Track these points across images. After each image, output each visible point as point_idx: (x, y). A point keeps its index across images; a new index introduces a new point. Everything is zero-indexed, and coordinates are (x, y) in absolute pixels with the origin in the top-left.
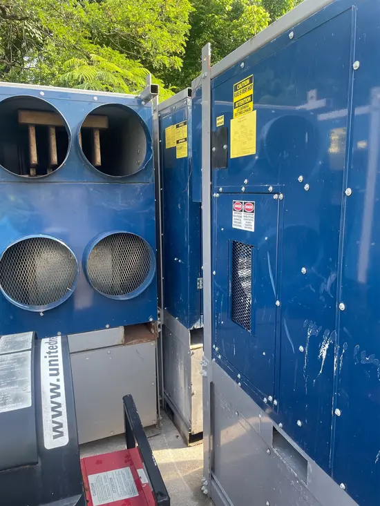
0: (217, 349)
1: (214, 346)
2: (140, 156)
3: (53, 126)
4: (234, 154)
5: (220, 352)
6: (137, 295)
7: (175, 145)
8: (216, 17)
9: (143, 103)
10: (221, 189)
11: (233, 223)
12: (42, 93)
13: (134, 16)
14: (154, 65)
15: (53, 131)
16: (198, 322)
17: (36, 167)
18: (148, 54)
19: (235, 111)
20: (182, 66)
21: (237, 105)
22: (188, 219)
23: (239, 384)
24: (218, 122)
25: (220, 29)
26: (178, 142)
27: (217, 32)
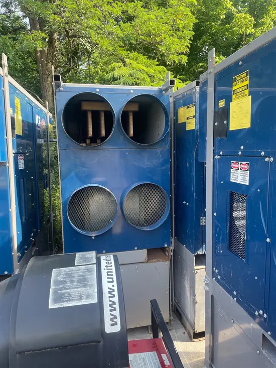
0: (217, 271)
1: (214, 269)
2: (161, 129)
3: (103, 111)
4: (232, 127)
5: (219, 273)
6: (157, 227)
7: (186, 120)
8: (213, 23)
9: (164, 92)
10: (221, 153)
11: (231, 178)
12: (98, 90)
13: (154, 29)
14: (167, 63)
15: (103, 114)
16: (201, 250)
17: (91, 138)
18: (163, 55)
19: (234, 96)
20: (187, 61)
21: (235, 92)
22: (194, 174)
23: (235, 299)
24: (220, 104)
25: (216, 32)
26: (188, 119)
27: (213, 34)
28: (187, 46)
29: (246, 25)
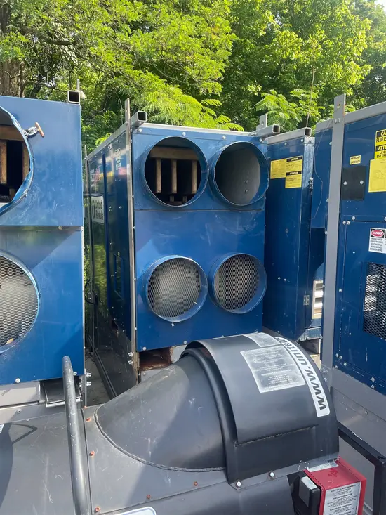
0: (341, 357)
1: (337, 355)
2: (253, 188)
3: (175, 160)
4: (373, 188)
5: (344, 360)
7: (285, 176)
8: (248, 41)
9: (261, 140)
10: (354, 218)
11: (370, 247)
12: (184, 134)
13: (184, 45)
14: (201, 92)
15: (175, 164)
16: (303, 336)
18: (192, 81)
19: (377, 153)
20: (221, 91)
21: (379, 149)
22: (298, 243)
23: (373, 386)
24: (351, 161)
25: (251, 54)
26: (288, 174)
27: (248, 56)
28: (221, 71)
29: (292, 47)
